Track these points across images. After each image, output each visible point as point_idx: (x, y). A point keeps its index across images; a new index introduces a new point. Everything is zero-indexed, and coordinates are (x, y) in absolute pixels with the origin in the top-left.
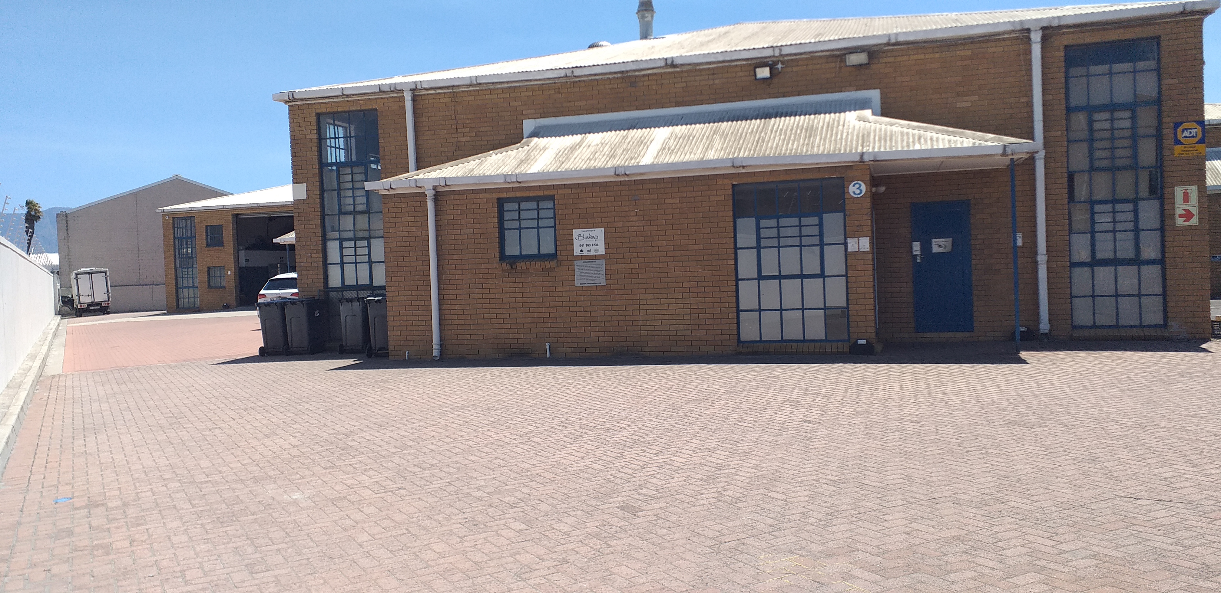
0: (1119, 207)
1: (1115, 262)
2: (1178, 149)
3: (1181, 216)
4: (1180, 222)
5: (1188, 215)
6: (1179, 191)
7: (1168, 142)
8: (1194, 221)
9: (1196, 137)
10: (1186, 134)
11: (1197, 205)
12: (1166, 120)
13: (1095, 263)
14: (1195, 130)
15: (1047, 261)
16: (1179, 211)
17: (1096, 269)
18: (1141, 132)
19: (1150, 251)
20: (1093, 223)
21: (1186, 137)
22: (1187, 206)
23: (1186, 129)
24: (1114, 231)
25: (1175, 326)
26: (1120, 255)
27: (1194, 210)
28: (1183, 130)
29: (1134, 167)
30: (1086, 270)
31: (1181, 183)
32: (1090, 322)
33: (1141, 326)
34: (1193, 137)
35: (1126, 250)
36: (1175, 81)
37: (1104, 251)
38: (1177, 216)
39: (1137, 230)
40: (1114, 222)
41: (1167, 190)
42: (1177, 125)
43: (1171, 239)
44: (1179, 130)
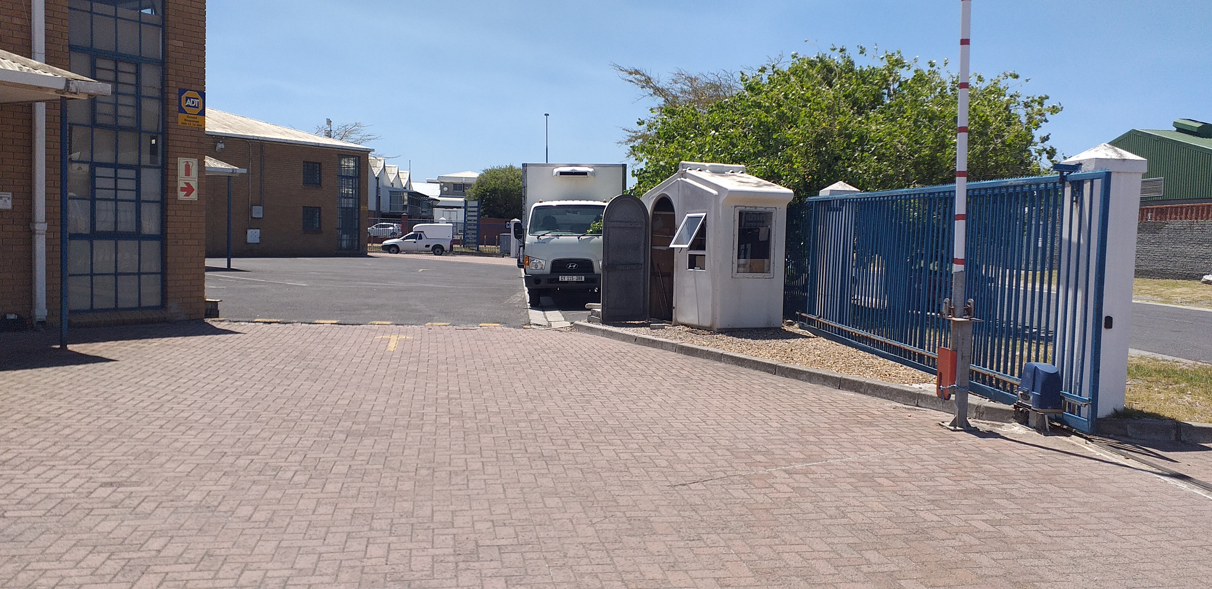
0: (122, 173)
1: (115, 235)
2: (182, 117)
3: (183, 189)
4: (181, 195)
5: (189, 189)
6: (182, 163)
7: (173, 108)
8: (194, 196)
9: (198, 107)
10: (189, 102)
11: (196, 180)
12: (172, 84)
13: (94, 235)
14: (197, 100)
15: (46, 231)
16: (181, 184)
17: (96, 243)
18: (145, 92)
19: (150, 226)
20: (93, 188)
21: (188, 106)
22: (188, 179)
23: (190, 98)
24: (116, 200)
25: (173, 307)
26: (122, 228)
27: (194, 184)
28: (187, 98)
29: (137, 129)
30: (84, 244)
31: (185, 155)
32: (87, 305)
33: (140, 308)
34: (195, 107)
35: (127, 223)
36: (181, 44)
37: (104, 223)
38: (179, 189)
39: (138, 201)
40: (116, 189)
41: (171, 160)
42: (182, 91)
43: (173, 213)
44: (183, 97)
